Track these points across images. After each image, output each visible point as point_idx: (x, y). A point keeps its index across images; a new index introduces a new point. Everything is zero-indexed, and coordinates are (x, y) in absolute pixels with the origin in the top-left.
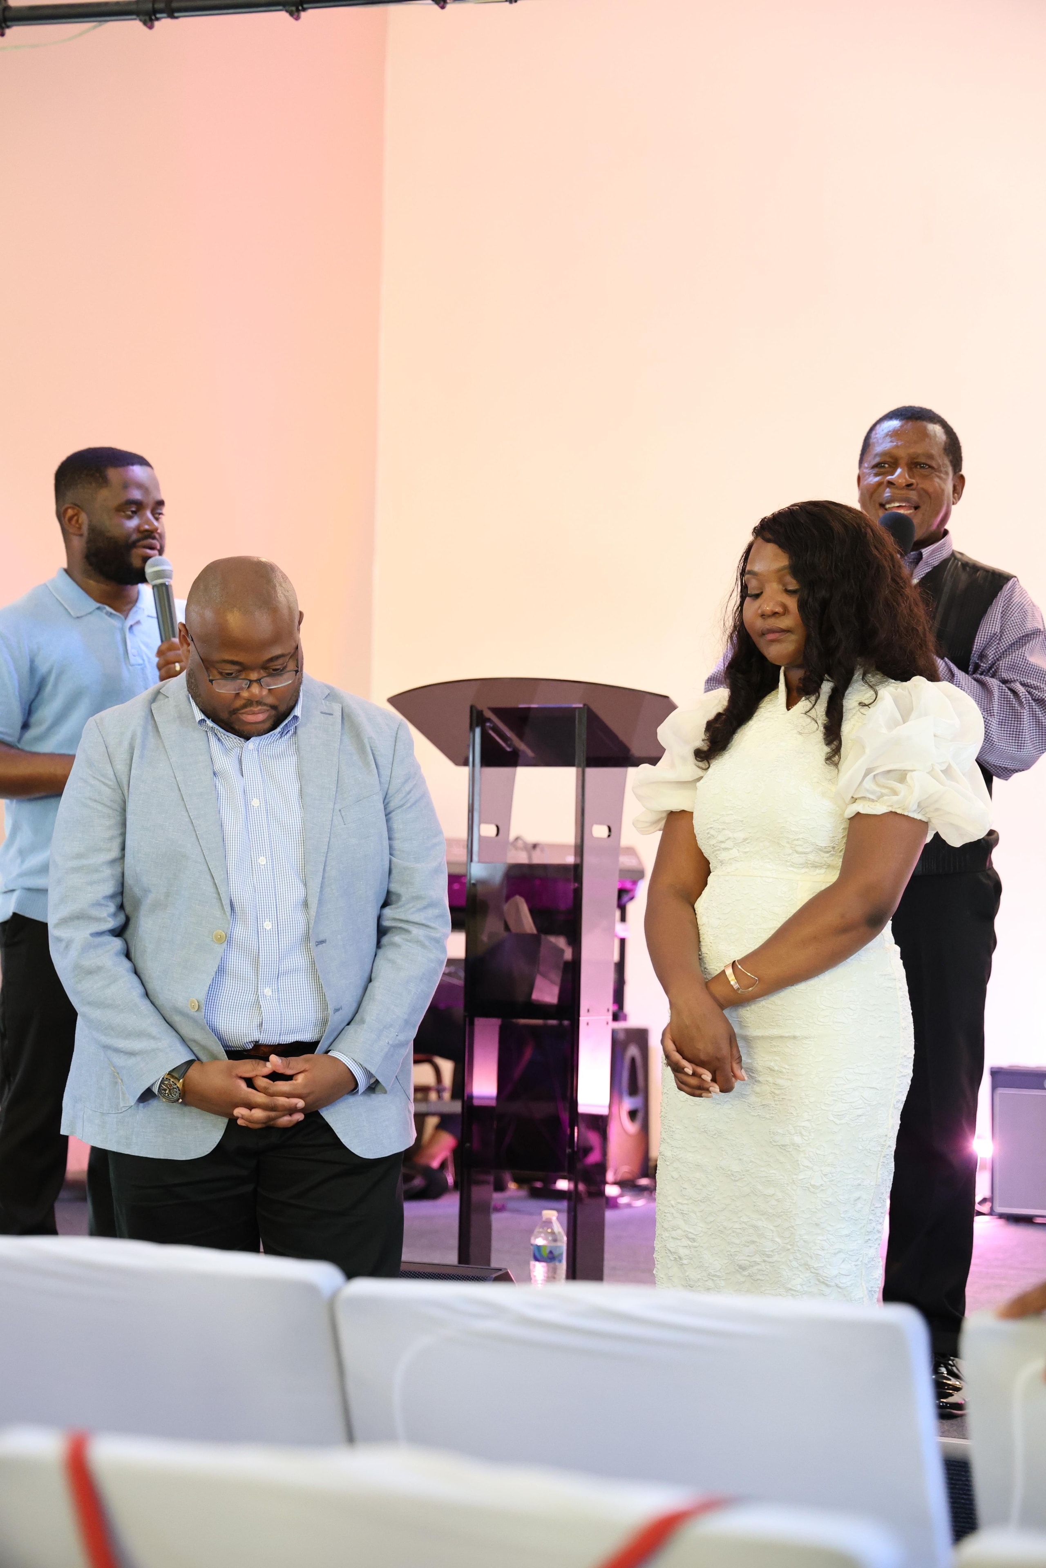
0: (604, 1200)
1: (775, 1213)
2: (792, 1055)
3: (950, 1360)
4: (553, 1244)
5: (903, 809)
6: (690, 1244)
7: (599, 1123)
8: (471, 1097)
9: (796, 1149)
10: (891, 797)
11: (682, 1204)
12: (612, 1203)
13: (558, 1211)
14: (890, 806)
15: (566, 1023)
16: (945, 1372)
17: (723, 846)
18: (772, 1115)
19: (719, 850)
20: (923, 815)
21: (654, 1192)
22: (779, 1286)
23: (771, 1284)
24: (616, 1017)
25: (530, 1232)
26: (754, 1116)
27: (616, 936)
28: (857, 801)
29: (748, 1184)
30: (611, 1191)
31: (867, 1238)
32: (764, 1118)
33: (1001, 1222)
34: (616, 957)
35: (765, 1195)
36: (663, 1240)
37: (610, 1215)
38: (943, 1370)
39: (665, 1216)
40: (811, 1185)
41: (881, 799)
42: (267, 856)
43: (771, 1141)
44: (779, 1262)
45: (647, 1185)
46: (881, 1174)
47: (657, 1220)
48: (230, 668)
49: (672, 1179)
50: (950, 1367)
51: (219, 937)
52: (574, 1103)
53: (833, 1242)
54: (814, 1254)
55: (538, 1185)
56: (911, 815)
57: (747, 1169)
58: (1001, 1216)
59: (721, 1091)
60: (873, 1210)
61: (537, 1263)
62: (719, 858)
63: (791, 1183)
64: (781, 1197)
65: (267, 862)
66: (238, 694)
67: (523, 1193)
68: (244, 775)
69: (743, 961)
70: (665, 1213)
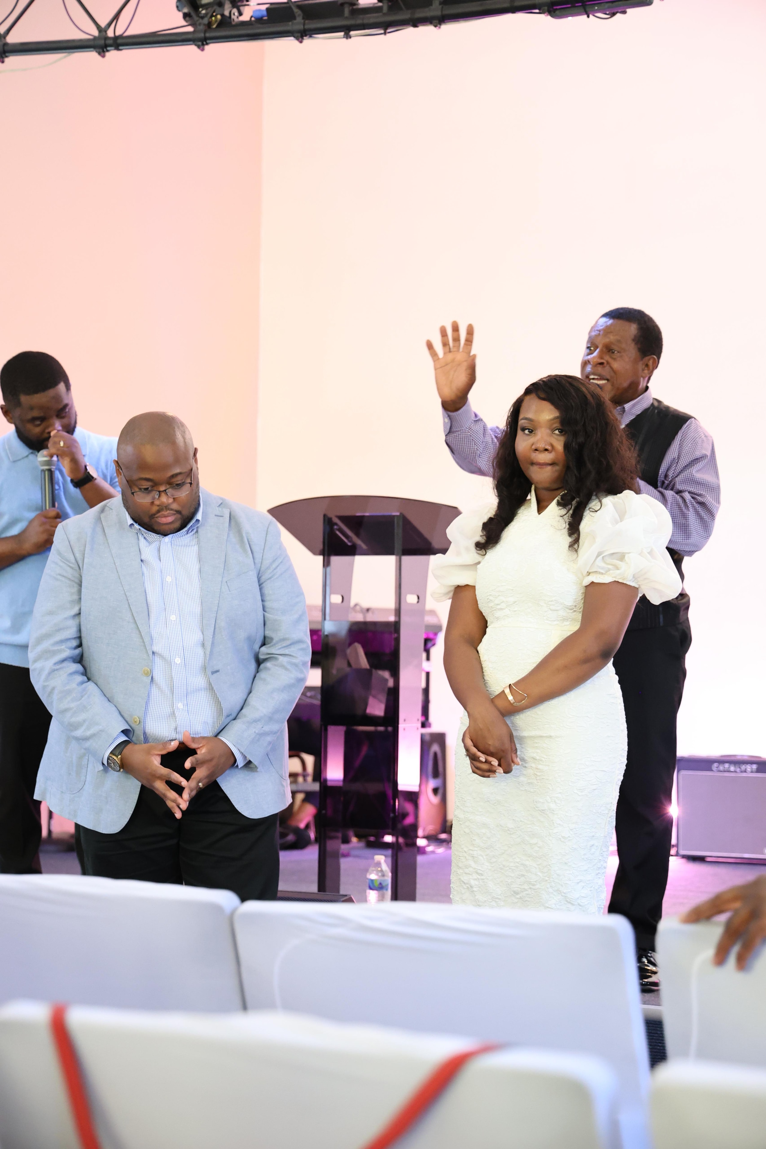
0: (416, 850)
1: (537, 856)
2: (548, 748)
3: (649, 953)
4: (382, 878)
5: (623, 579)
6: (479, 877)
7: (413, 797)
8: (326, 780)
9: (551, 812)
10: (616, 571)
11: (472, 850)
12: (421, 851)
13: (386, 856)
14: (614, 577)
15: (390, 729)
16: (646, 962)
17: (499, 607)
18: (535, 790)
19: (495, 610)
20: (636, 583)
21: (450, 843)
22: (540, 905)
23: (535, 904)
24: (423, 725)
25: (366, 870)
26: (522, 790)
27: (423, 670)
28: (590, 574)
29: (519, 836)
30: (421, 842)
31: (598, 872)
32: (529, 791)
33: (683, 861)
34: (423, 685)
35: (531, 843)
36: (457, 875)
37: (420, 859)
38: (645, 960)
39: (459, 858)
40: (562, 837)
41: (608, 572)
42: (177, 615)
43: (535, 807)
44: (540, 888)
45: (445, 838)
46: (607, 829)
47: (453, 862)
48: (146, 484)
49: (464, 834)
50: (649, 958)
51: (146, 672)
52: (395, 784)
53: (576, 875)
54: (564, 883)
55: (372, 839)
56: (628, 583)
57: (519, 826)
58: (684, 857)
59: (504, 772)
60: (602, 853)
61: (371, 891)
62: (495, 616)
63: (548, 835)
64: (542, 845)
65: (176, 619)
66: (153, 502)
67: (362, 844)
68: (161, 560)
69: (517, 684)
70: (459, 856)
